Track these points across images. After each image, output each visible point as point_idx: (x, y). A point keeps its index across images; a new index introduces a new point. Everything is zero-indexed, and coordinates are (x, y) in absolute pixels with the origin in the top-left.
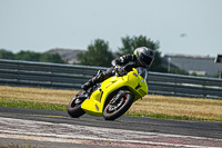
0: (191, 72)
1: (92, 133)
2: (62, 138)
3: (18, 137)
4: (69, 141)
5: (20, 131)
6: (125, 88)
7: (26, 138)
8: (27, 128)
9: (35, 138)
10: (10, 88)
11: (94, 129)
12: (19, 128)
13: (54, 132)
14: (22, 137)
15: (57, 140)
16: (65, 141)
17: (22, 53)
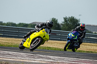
0: (94, 32)
1: (50, 59)
2: (38, 61)
3: (18, 60)
4: (40, 62)
5: (19, 58)
6: (39, 37)
7: (22, 60)
8: (22, 56)
9: (25, 61)
10: (15, 39)
11: (51, 57)
12: (19, 56)
13: (34, 58)
14: (20, 60)
15: (35, 62)
16: (38, 62)
17: (20, 24)
